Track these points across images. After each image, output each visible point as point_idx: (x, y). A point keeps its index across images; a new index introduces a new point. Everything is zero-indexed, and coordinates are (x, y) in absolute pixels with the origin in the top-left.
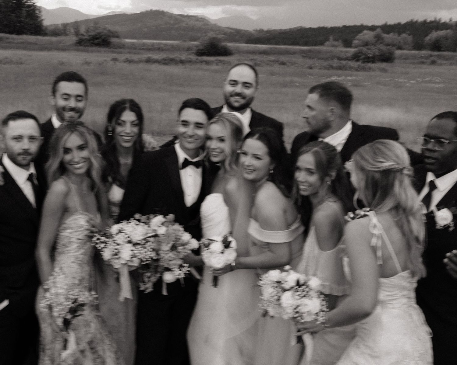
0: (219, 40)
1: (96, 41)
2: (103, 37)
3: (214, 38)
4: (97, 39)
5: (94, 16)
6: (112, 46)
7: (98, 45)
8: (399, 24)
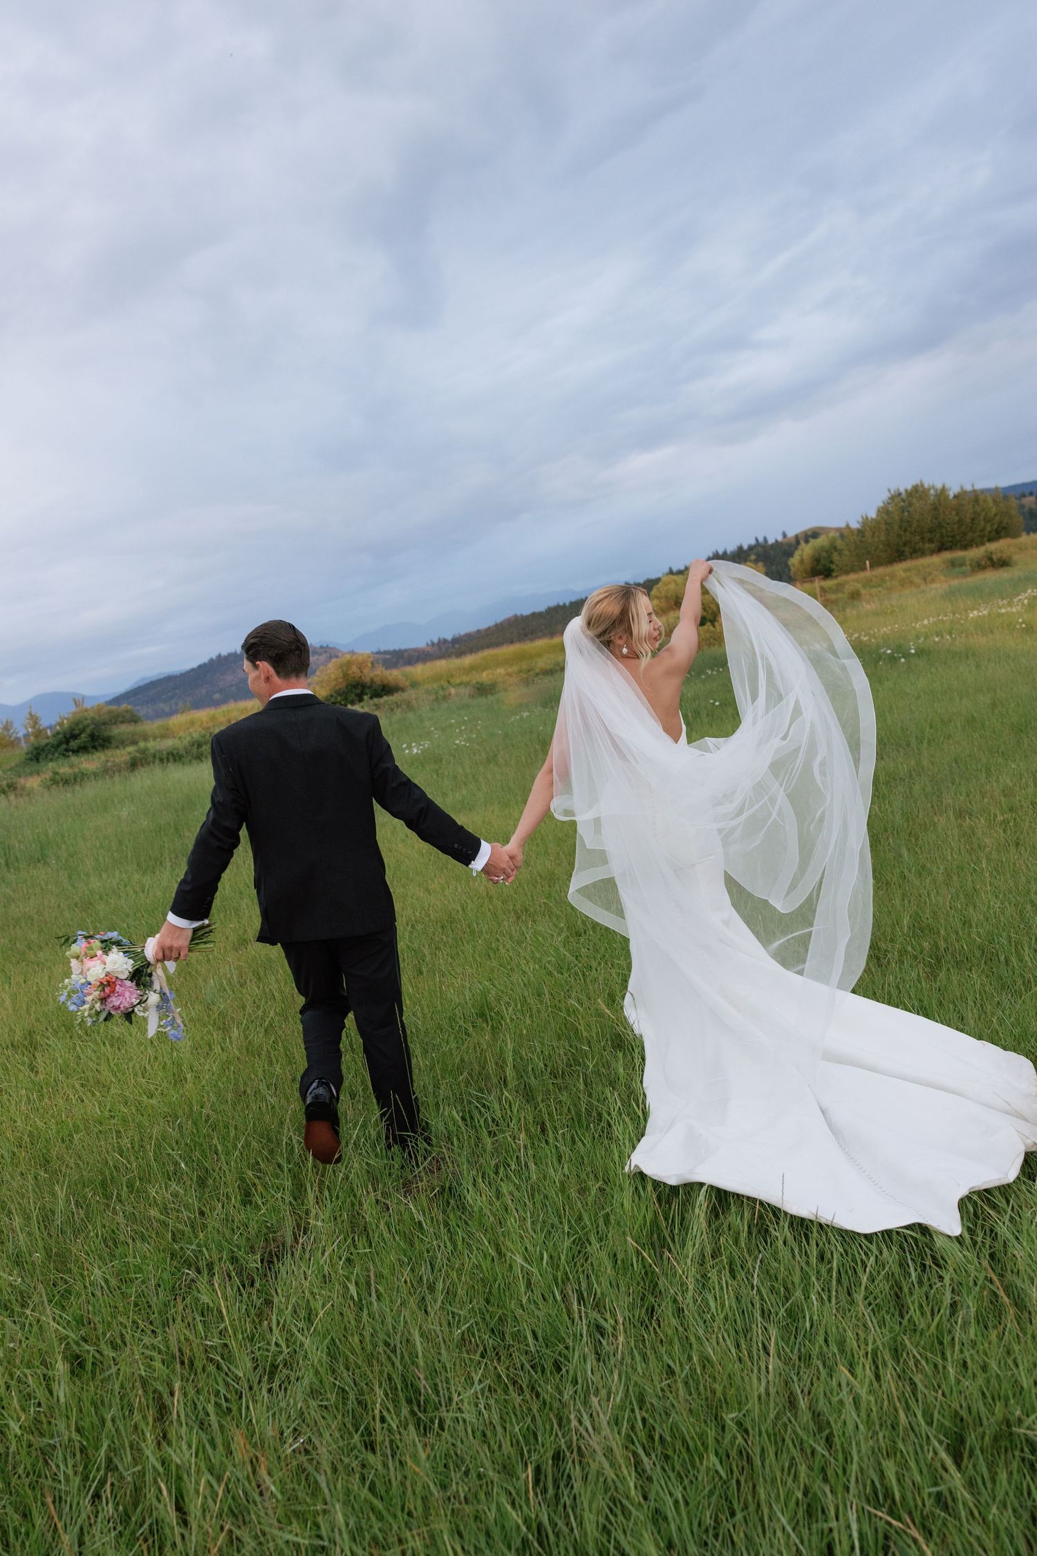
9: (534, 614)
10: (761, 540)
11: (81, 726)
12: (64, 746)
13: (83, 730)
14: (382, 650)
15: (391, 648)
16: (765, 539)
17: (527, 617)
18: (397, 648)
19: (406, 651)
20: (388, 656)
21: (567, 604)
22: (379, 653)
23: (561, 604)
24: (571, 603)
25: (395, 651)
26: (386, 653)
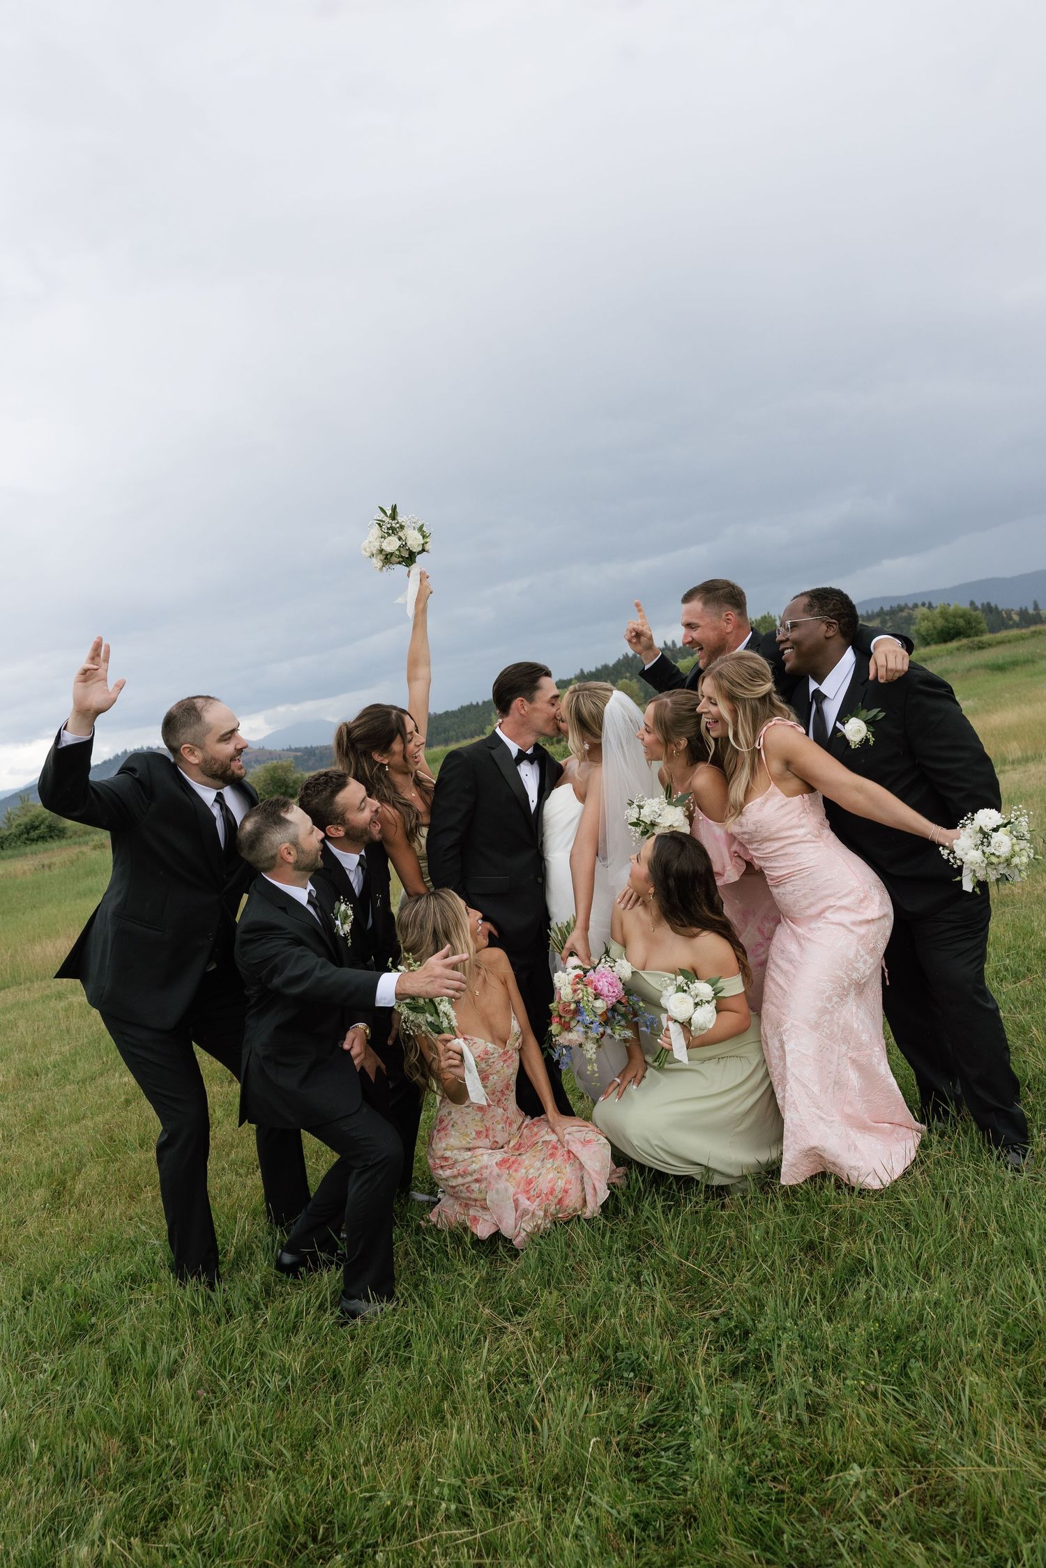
0: (286, 770)
1: (34, 834)
2: (47, 822)
3: (275, 769)
4: (35, 828)
5: (10, 791)
6: (69, 834)
7: (42, 838)
8: (606, 667)
9: (447, 713)
10: (669, 643)
11: (40, 819)
12: (26, 836)
13: (42, 822)
14: (293, 747)
15: (303, 746)
16: (673, 642)
17: (440, 716)
18: (309, 746)
19: (317, 748)
20: (299, 754)
21: (480, 703)
22: (290, 750)
23: (474, 703)
24: (484, 702)
25: (306, 748)
26: (297, 750)
